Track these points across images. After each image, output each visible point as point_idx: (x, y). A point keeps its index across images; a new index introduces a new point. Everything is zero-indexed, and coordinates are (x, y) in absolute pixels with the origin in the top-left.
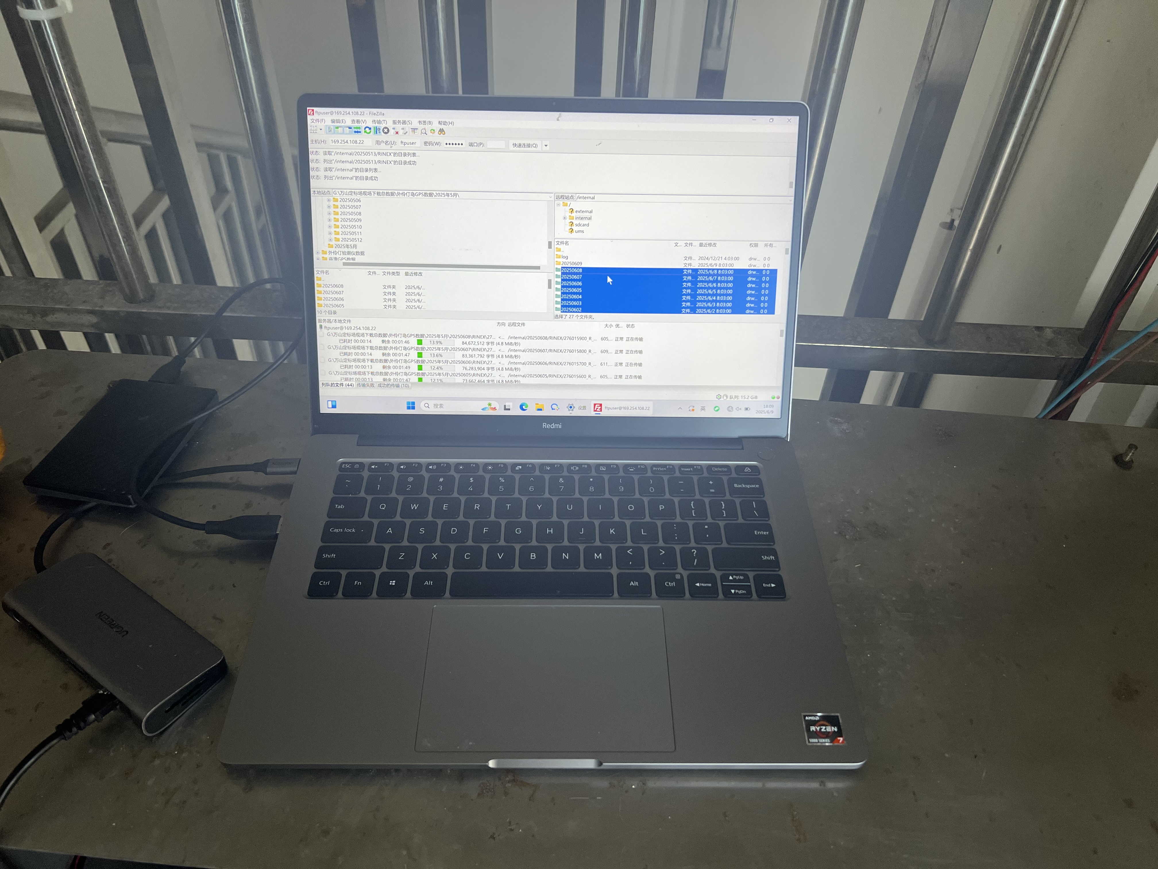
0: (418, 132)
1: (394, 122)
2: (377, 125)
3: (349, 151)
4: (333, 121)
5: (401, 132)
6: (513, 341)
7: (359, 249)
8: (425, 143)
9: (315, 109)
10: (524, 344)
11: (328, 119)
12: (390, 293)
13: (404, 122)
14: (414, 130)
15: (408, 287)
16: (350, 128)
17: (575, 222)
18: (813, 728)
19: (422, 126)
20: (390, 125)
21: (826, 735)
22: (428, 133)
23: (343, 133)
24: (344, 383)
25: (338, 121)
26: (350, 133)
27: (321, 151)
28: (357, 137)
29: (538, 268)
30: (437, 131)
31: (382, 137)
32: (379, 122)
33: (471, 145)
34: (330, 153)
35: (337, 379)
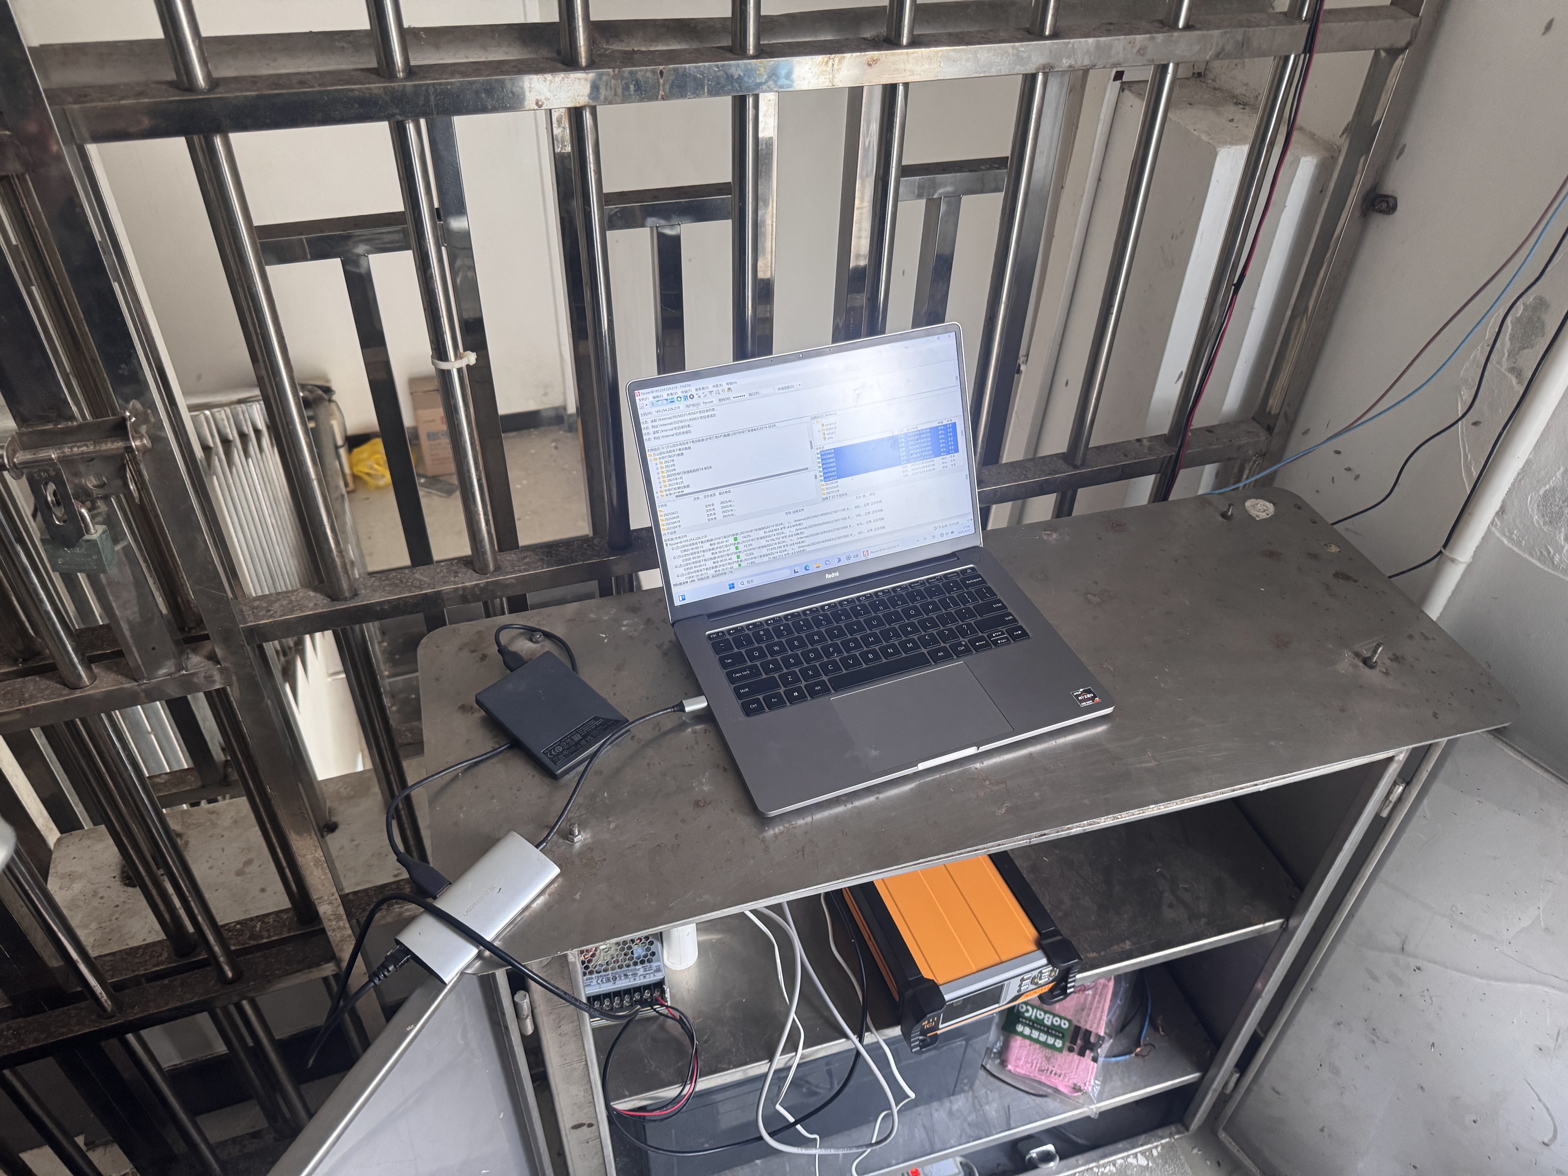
0: (714, 393)
1: (696, 390)
2: (685, 394)
3: (669, 416)
4: (654, 398)
5: (702, 396)
6: (798, 523)
7: (685, 484)
8: (720, 400)
9: (640, 391)
10: (805, 524)
11: (650, 396)
12: (710, 510)
13: (703, 388)
14: (711, 392)
15: (722, 503)
16: (667, 400)
17: (826, 433)
18: (1080, 698)
19: (716, 389)
20: (694, 392)
21: (1089, 699)
22: (721, 392)
23: (662, 404)
24: (689, 581)
25: (658, 397)
26: (667, 404)
27: (649, 421)
28: (673, 406)
29: (807, 469)
30: (726, 390)
31: (690, 402)
32: (686, 392)
33: (750, 395)
34: (655, 421)
35: (682, 579)
